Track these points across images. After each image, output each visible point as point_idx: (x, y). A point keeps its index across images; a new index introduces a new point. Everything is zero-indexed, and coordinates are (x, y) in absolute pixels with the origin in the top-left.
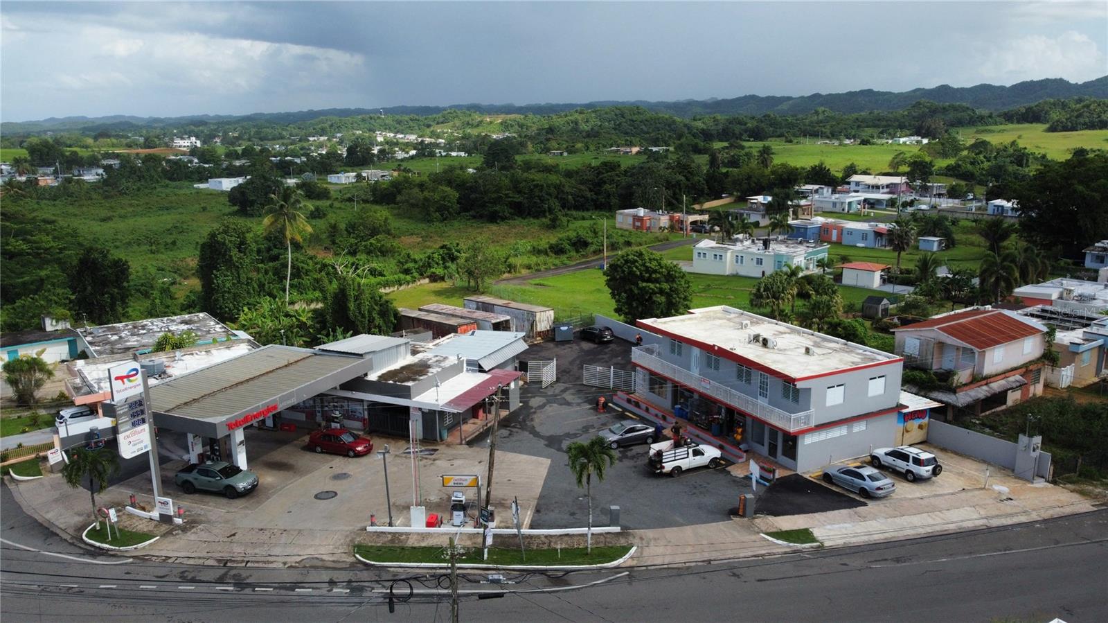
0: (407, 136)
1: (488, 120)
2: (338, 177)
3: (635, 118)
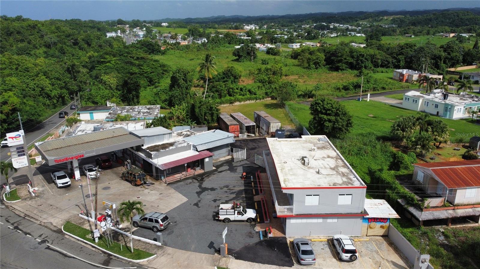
1: (386, 18)
2: (293, 45)
3: (463, 17)
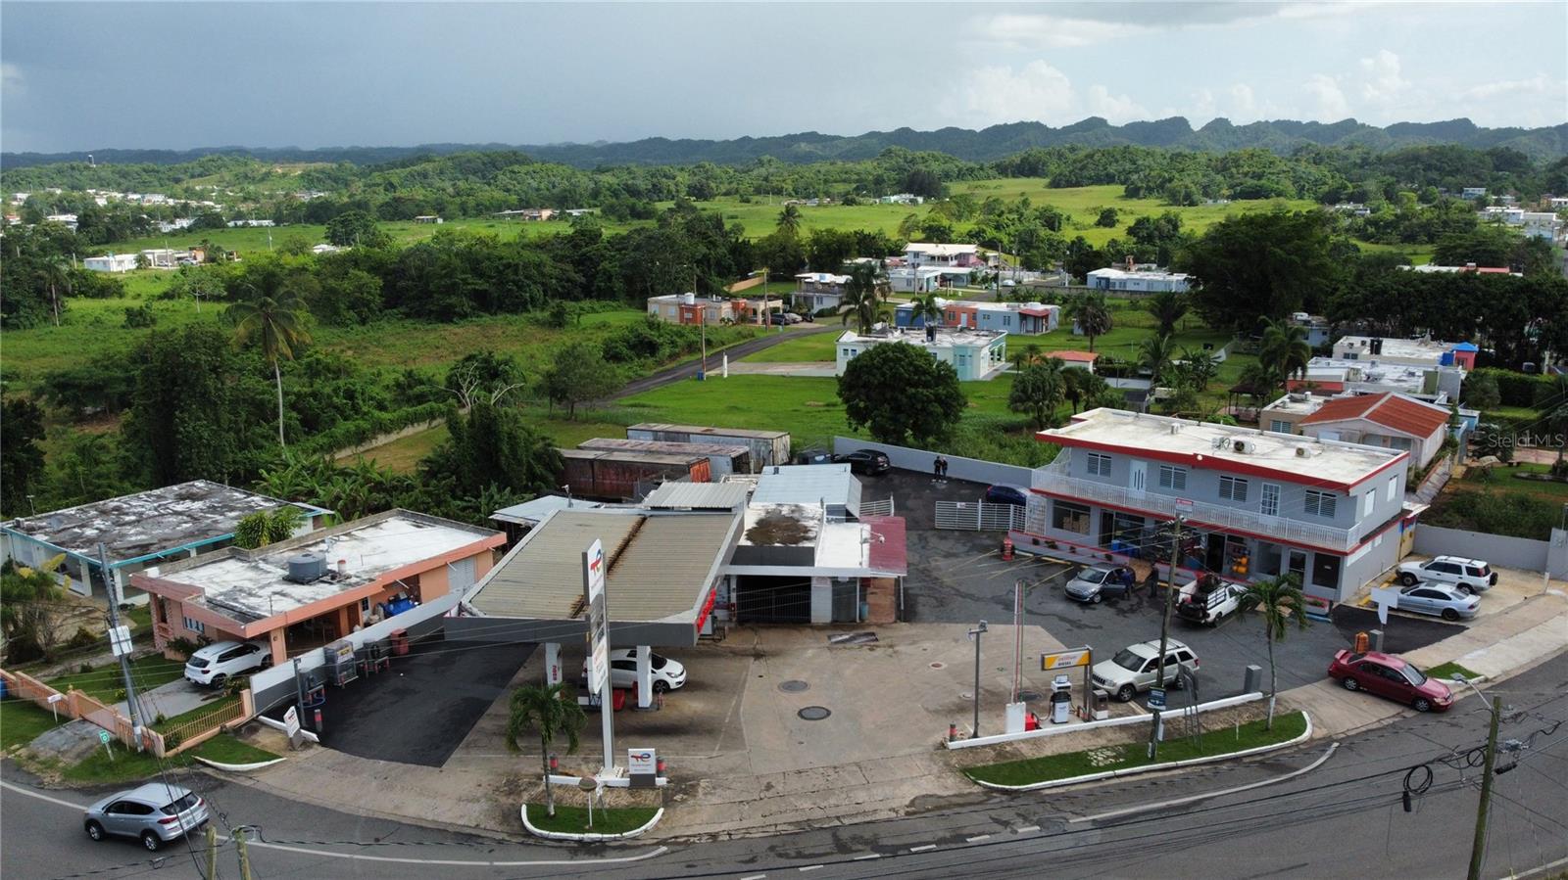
0: (148, 197)
1: (280, 171)
2: (105, 263)
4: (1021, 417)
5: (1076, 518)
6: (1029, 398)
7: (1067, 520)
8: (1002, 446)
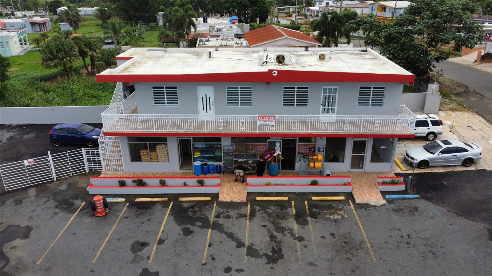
4: (53, 71)
5: (153, 148)
6: (56, 57)
7: (143, 153)
8: (47, 92)
